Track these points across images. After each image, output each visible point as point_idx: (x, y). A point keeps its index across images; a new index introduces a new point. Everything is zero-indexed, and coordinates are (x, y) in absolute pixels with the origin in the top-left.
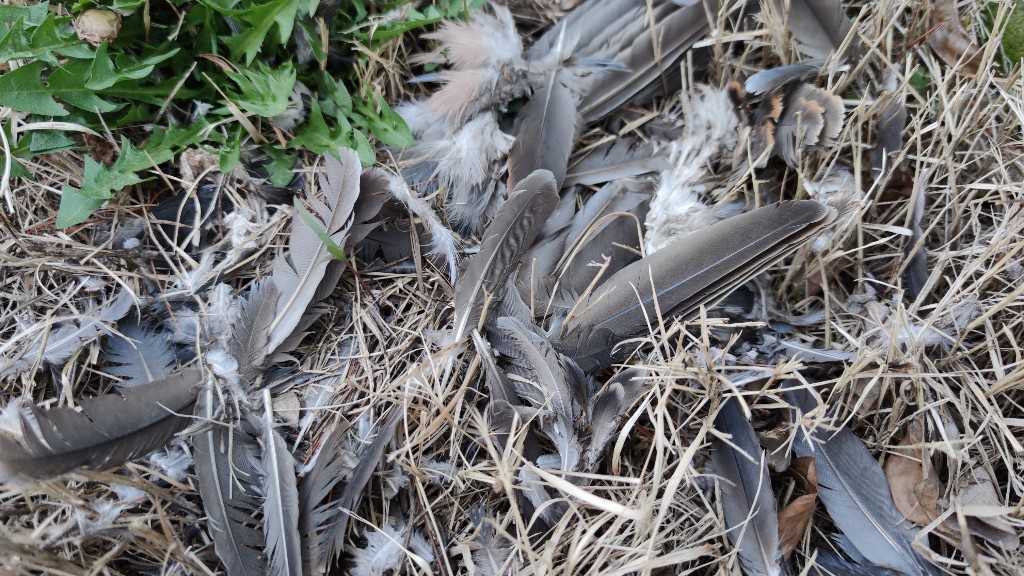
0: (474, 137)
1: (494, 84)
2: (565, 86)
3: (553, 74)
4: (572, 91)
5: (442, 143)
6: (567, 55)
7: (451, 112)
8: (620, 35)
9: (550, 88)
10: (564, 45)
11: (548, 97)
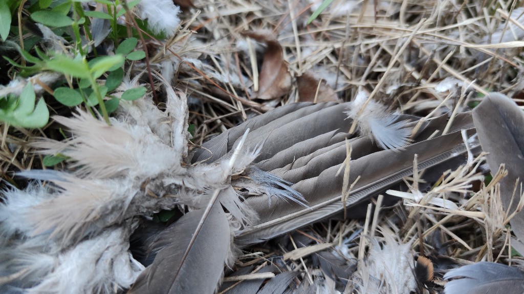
0: (83, 268)
1: (127, 202)
2: (226, 210)
3: (216, 193)
4: (234, 218)
5: (44, 260)
6: (241, 169)
7: (58, 229)
8: (308, 157)
9: (207, 211)
10: (239, 157)
11: (201, 222)
